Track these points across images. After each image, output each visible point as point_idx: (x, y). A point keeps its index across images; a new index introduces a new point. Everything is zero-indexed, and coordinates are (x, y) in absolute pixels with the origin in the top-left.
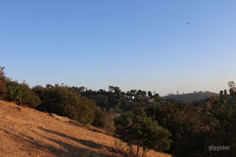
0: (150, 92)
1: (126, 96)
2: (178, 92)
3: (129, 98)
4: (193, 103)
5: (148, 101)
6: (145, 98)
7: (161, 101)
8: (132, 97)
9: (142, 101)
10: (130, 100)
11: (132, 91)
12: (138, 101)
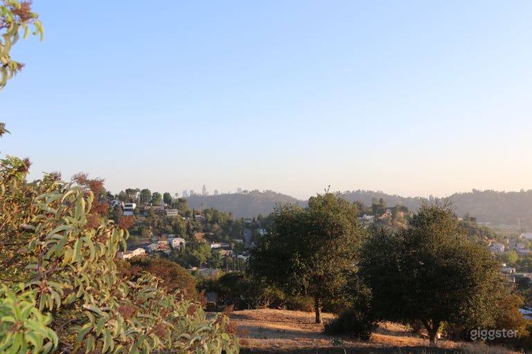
0: (169, 194)
1: (117, 202)
2: (204, 188)
3: (124, 208)
4: (254, 219)
5: (166, 214)
6: (158, 207)
7: (192, 214)
8: (131, 206)
9: (153, 214)
10: (127, 210)
11: (129, 191)
12: (145, 214)
